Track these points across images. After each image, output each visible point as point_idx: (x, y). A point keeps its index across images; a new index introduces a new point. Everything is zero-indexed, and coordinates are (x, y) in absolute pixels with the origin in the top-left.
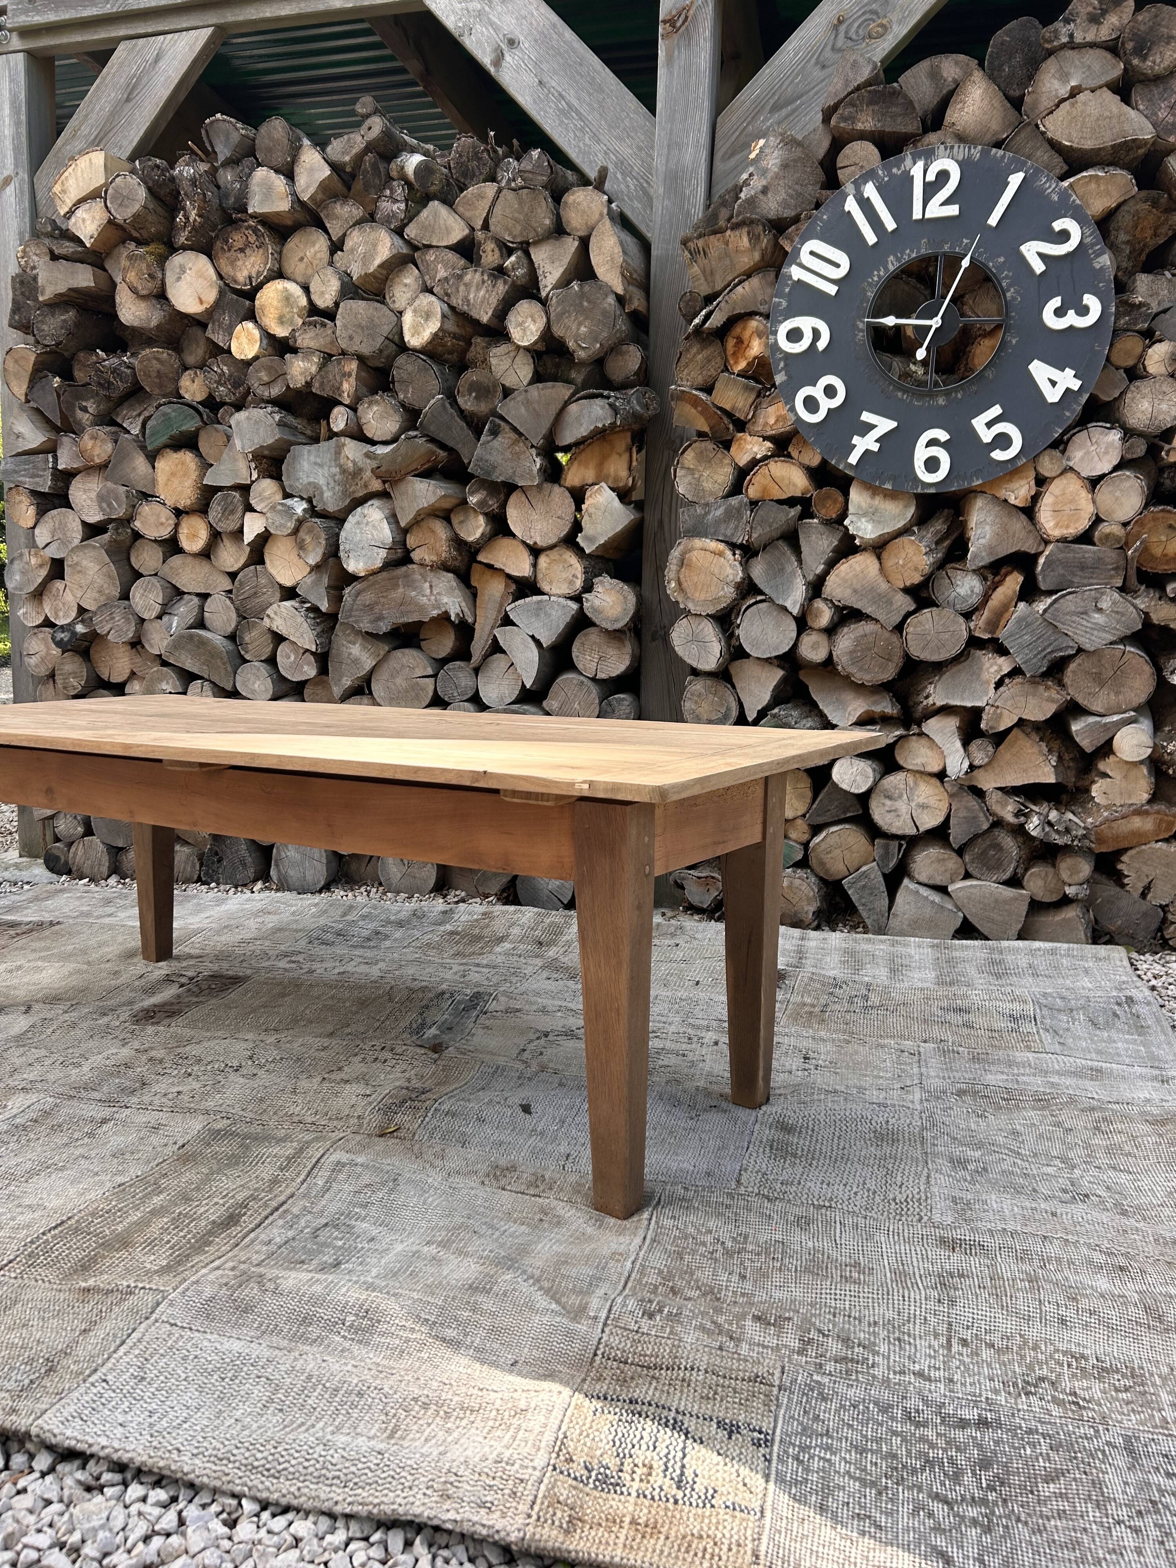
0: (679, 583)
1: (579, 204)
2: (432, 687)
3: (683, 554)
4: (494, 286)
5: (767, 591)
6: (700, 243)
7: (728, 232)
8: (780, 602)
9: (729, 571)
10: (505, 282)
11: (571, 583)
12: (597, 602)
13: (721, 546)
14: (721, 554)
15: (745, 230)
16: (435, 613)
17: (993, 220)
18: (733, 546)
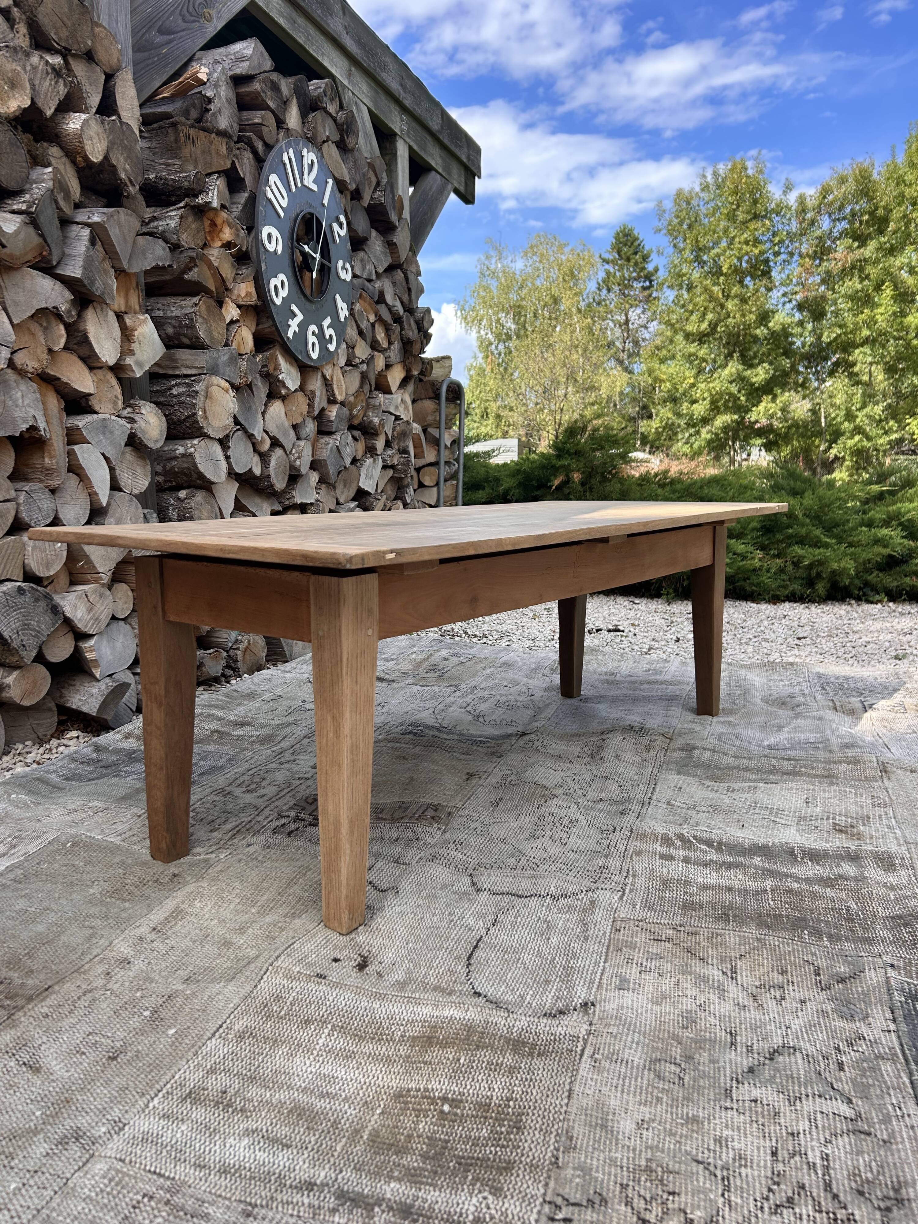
0: (205, 412)
1: (102, 39)
2: (13, 513)
3: (207, 388)
4: (56, 83)
5: (243, 422)
6: (192, 132)
7: (214, 135)
8: (251, 431)
9: (231, 405)
10: (65, 85)
11: (115, 403)
12: (143, 425)
13: (227, 385)
14: (226, 391)
15: (225, 140)
16: (24, 427)
17: (326, 202)
18: (233, 386)
